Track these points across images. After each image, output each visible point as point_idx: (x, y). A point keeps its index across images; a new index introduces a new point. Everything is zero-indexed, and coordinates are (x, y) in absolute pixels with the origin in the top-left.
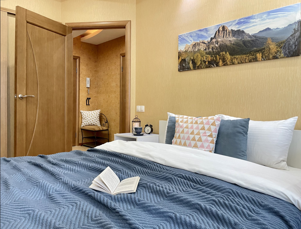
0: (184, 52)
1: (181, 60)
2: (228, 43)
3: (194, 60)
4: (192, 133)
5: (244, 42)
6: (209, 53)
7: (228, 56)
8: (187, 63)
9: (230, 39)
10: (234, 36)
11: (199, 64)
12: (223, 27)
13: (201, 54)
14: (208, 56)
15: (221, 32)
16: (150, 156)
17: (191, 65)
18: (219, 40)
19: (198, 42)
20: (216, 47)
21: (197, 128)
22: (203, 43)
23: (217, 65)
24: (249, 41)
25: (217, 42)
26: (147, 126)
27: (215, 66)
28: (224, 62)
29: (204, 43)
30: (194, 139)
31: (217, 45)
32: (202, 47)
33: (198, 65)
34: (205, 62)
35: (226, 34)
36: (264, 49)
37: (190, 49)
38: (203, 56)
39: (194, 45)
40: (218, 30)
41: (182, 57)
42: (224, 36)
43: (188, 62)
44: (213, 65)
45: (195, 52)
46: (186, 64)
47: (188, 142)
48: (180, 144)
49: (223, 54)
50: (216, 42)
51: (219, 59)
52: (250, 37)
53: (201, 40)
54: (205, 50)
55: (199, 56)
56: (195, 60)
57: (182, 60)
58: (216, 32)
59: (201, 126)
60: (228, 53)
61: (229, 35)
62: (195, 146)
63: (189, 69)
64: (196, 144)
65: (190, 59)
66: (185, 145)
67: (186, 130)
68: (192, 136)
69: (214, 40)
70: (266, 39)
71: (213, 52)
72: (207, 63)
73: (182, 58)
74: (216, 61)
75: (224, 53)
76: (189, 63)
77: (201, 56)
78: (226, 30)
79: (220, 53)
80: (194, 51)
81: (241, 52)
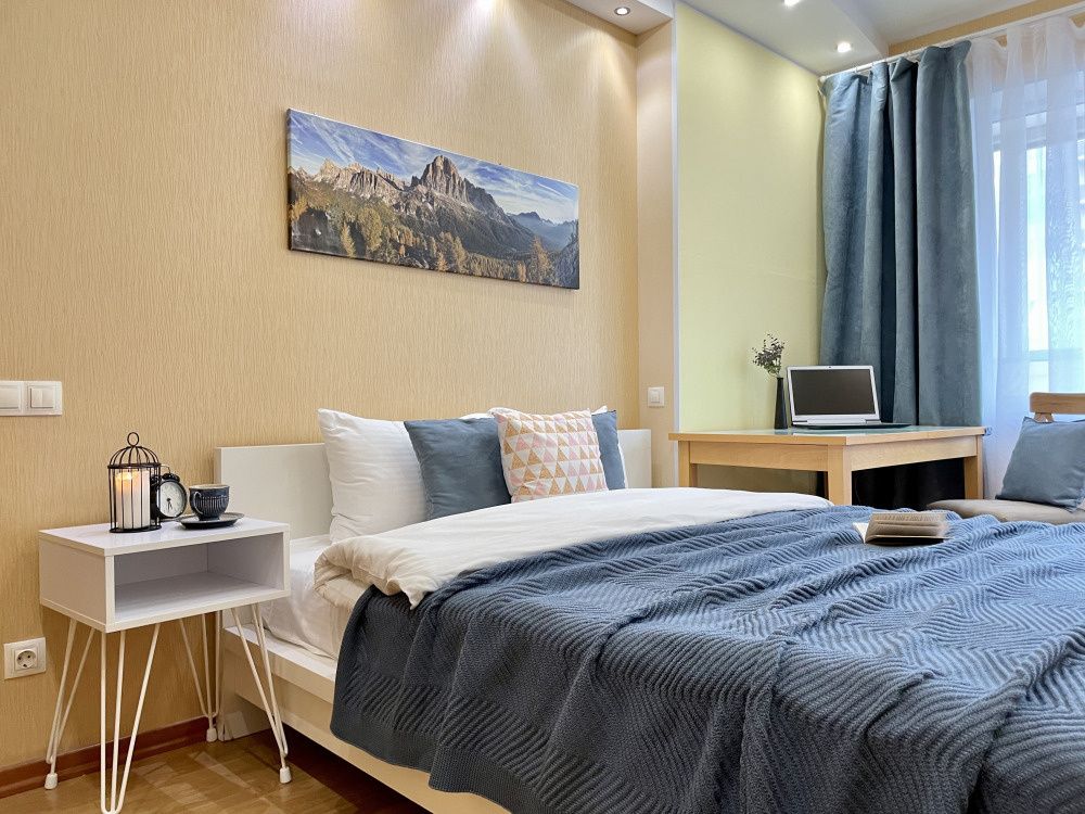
0: (319, 184)
1: (304, 210)
2: (458, 213)
3: (360, 227)
5: (494, 225)
6: (409, 222)
7: (460, 252)
8: (330, 229)
9: (463, 204)
10: (471, 200)
11: (375, 244)
12: (446, 163)
13: (383, 214)
14: (406, 228)
15: (439, 174)
17: (346, 241)
18: (437, 194)
19: (374, 171)
20: (427, 209)
22: (387, 180)
23: (433, 268)
24: (502, 227)
25: (431, 198)
27: (427, 267)
28: (450, 262)
29: (392, 183)
31: (430, 207)
32: (387, 196)
33: (373, 249)
34: (397, 246)
35: (454, 187)
36: (529, 257)
37: (343, 183)
38: (389, 225)
39: (359, 177)
40: (434, 164)
41: (309, 198)
42: (447, 188)
43: (335, 227)
44: (422, 263)
45: (361, 202)
46: (325, 232)
49: (447, 240)
50: (427, 195)
51: (438, 250)
52: (504, 217)
53: (383, 170)
54: (397, 206)
55: (378, 220)
56: (363, 229)
57: (310, 211)
58: (428, 166)
60: (458, 240)
61: (461, 192)
63: (337, 252)
65: (344, 218)
69: (422, 189)
70: (532, 235)
71: (422, 223)
72: (402, 250)
73: (312, 205)
74: (428, 252)
75: (450, 237)
76: (338, 233)
77: (383, 221)
78: (454, 175)
79: (439, 233)
80: (355, 194)
81: (488, 250)
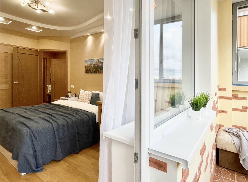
0: (87, 66)
1: (86, 69)
2: (99, 66)
3: (90, 70)
4: (83, 97)
10: (101, 64)
12: (98, 60)
13: (92, 68)
14: (94, 69)
16: (68, 105)
17: (89, 72)
21: (85, 96)
23: (97, 73)
25: (97, 65)
26: (74, 94)
28: (99, 72)
30: (83, 100)
32: (92, 66)
33: (91, 72)
34: (93, 71)
37: (89, 66)
39: (90, 64)
42: (98, 63)
45: (90, 67)
47: (82, 100)
48: (80, 101)
53: (92, 63)
58: (96, 61)
59: (86, 95)
62: (84, 102)
63: (88, 73)
64: (84, 101)
66: (81, 101)
67: (82, 96)
68: (83, 98)
69: (96, 64)
74: (96, 71)
76: (88, 71)
79: (97, 69)
